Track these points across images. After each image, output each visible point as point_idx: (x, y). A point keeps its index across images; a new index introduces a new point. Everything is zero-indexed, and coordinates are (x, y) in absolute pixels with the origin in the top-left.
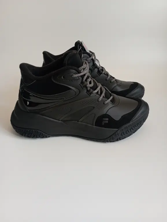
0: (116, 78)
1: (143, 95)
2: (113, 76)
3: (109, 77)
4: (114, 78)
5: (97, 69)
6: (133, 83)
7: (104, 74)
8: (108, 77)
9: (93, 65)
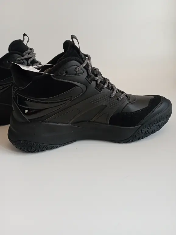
0: (127, 92)
1: (171, 114)
2: (122, 90)
3: (115, 92)
4: (123, 93)
5: (95, 82)
6: (153, 97)
7: (106, 88)
8: (113, 93)
9: (87, 77)
